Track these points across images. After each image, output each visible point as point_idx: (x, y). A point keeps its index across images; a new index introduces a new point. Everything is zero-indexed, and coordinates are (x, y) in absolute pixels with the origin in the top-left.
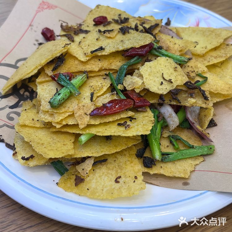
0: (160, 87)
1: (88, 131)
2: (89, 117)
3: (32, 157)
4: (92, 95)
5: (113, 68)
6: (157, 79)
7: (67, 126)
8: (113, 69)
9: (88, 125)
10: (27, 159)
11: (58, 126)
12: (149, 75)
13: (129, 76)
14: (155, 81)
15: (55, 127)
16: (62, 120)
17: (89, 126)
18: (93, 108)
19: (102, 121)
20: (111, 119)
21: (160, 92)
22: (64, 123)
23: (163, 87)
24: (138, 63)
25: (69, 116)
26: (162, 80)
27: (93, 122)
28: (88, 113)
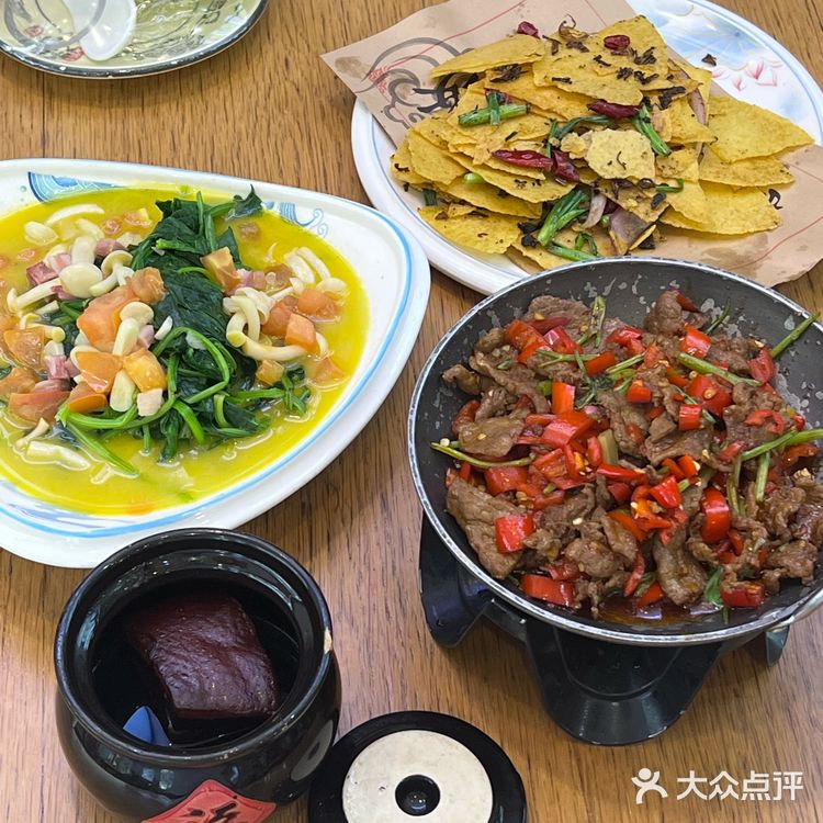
0: (606, 167)
1: (479, 171)
2: (489, 155)
3: (406, 170)
4: (514, 134)
5: (565, 115)
6: (607, 155)
7: (462, 154)
8: (564, 118)
9: (483, 164)
10: (400, 170)
11: (452, 150)
12: (601, 146)
13: (575, 134)
14: (603, 157)
15: (448, 149)
16: (459, 145)
17: (484, 166)
18: (500, 147)
19: (502, 168)
20: (513, 171)
21: (601, 174)
22: (461, 150)
23: (611, 168)
24: (599, 124)
25: (470, 144)
26: (614, 160)
27: (491, 164)
28: (493, 150)
